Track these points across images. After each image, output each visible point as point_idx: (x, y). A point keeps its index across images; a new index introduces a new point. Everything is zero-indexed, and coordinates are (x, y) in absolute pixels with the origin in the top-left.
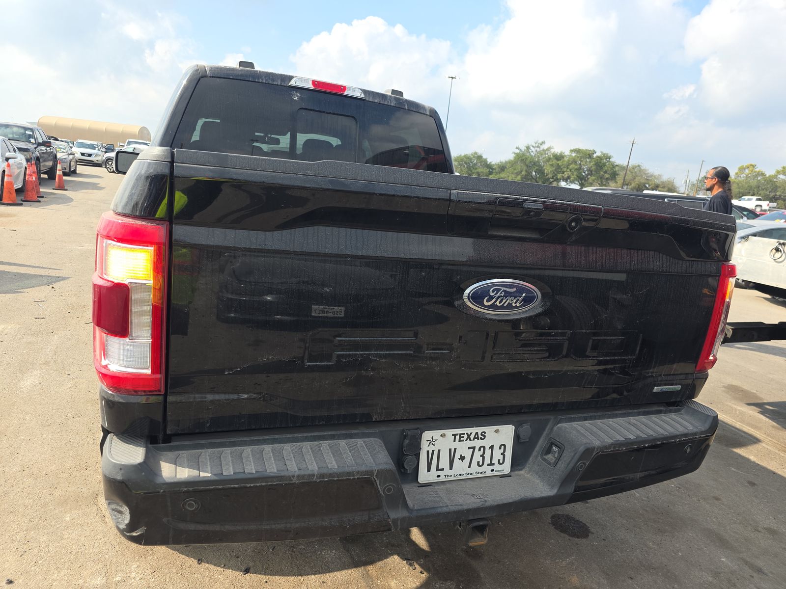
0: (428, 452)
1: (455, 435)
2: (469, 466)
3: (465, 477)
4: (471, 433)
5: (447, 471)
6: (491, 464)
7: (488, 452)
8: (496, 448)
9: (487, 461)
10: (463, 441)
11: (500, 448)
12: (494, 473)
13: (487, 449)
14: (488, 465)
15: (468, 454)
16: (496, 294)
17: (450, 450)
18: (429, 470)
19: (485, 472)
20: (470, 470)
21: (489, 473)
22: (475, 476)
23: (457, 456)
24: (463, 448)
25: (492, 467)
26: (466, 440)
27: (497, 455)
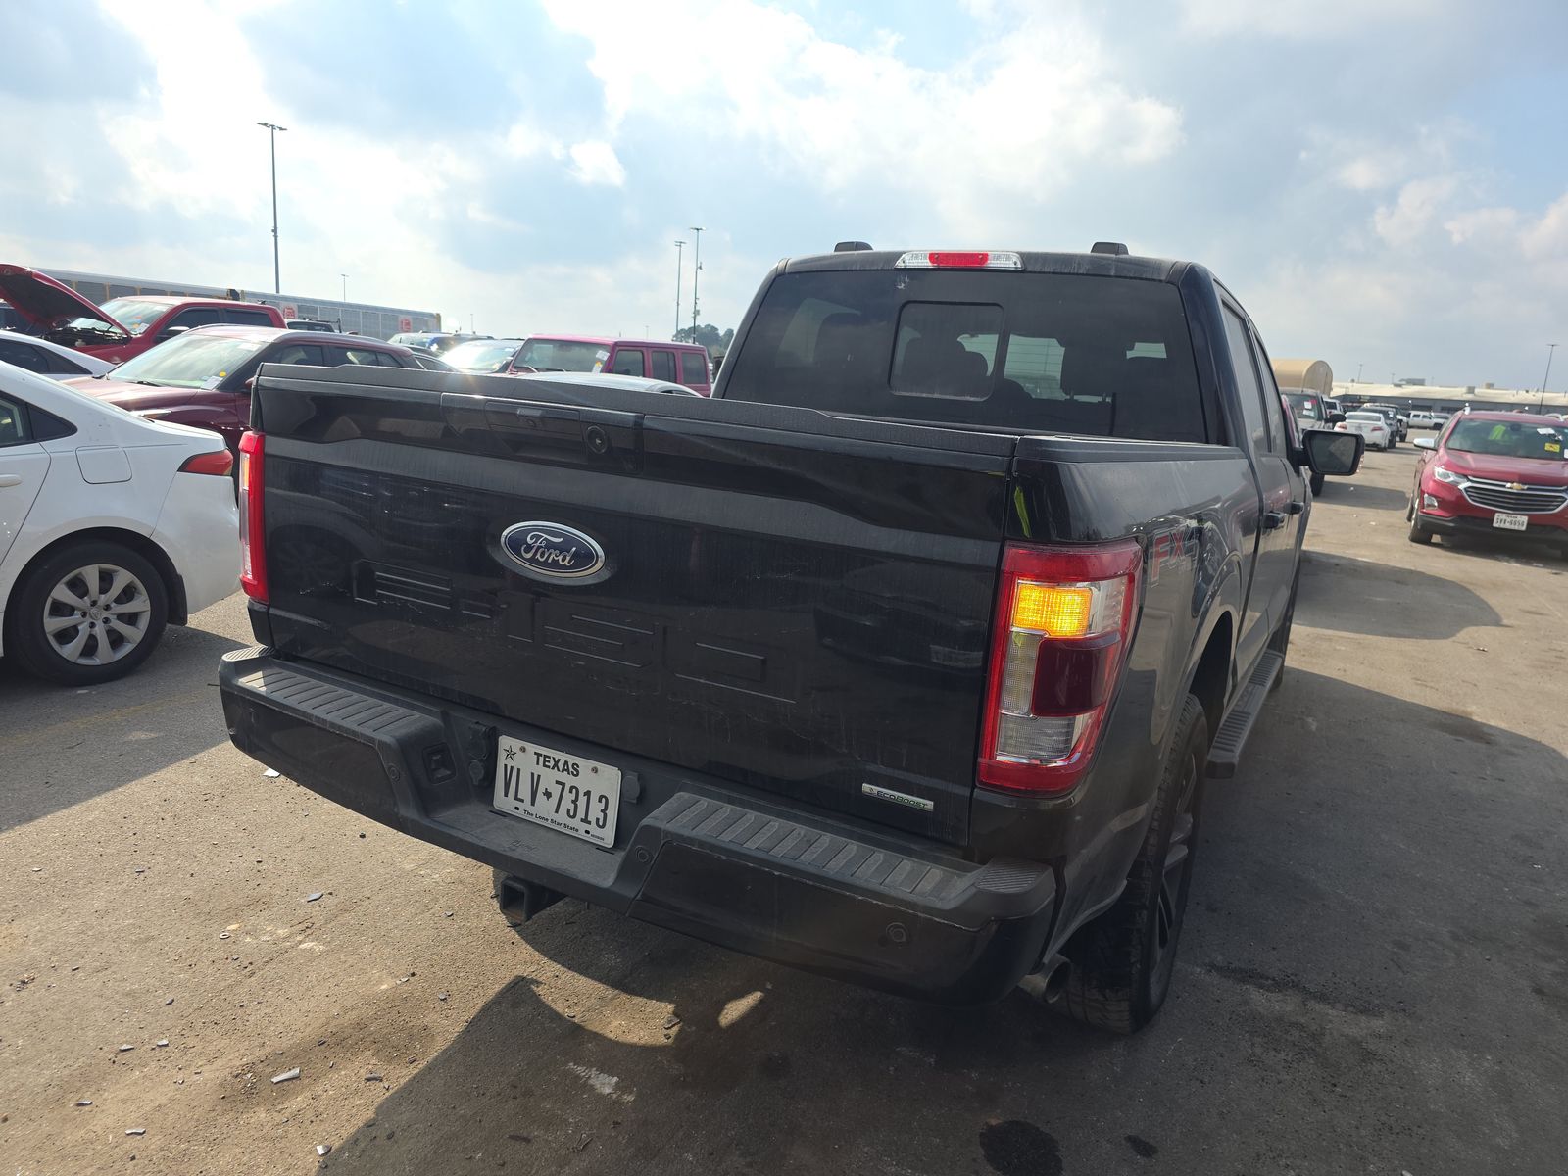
0: (506, 766)
1: (538, 755)
2: (557, 812)
3: (548, 824)
4: (559, 760)
5: (526, 805)
6: (585, 821)
7: (582, 799)
8: (594, 798)
9: (581, 814)
10: (549, 767)
11: (600, 801)
12: (587, 837)
13: (581, 794)
14: (582, 820)
15: (556, 790)
16: (536, 542)
17: (533, 774)
18: (506, 795)
19: (577, 830)
20: (556, 817)
21: (582, 834)
22: (561, 829)
23: (541, 789)
24: (549, 778)
25: (586, 827)
26: (553, 768)
27: (595, 813)
